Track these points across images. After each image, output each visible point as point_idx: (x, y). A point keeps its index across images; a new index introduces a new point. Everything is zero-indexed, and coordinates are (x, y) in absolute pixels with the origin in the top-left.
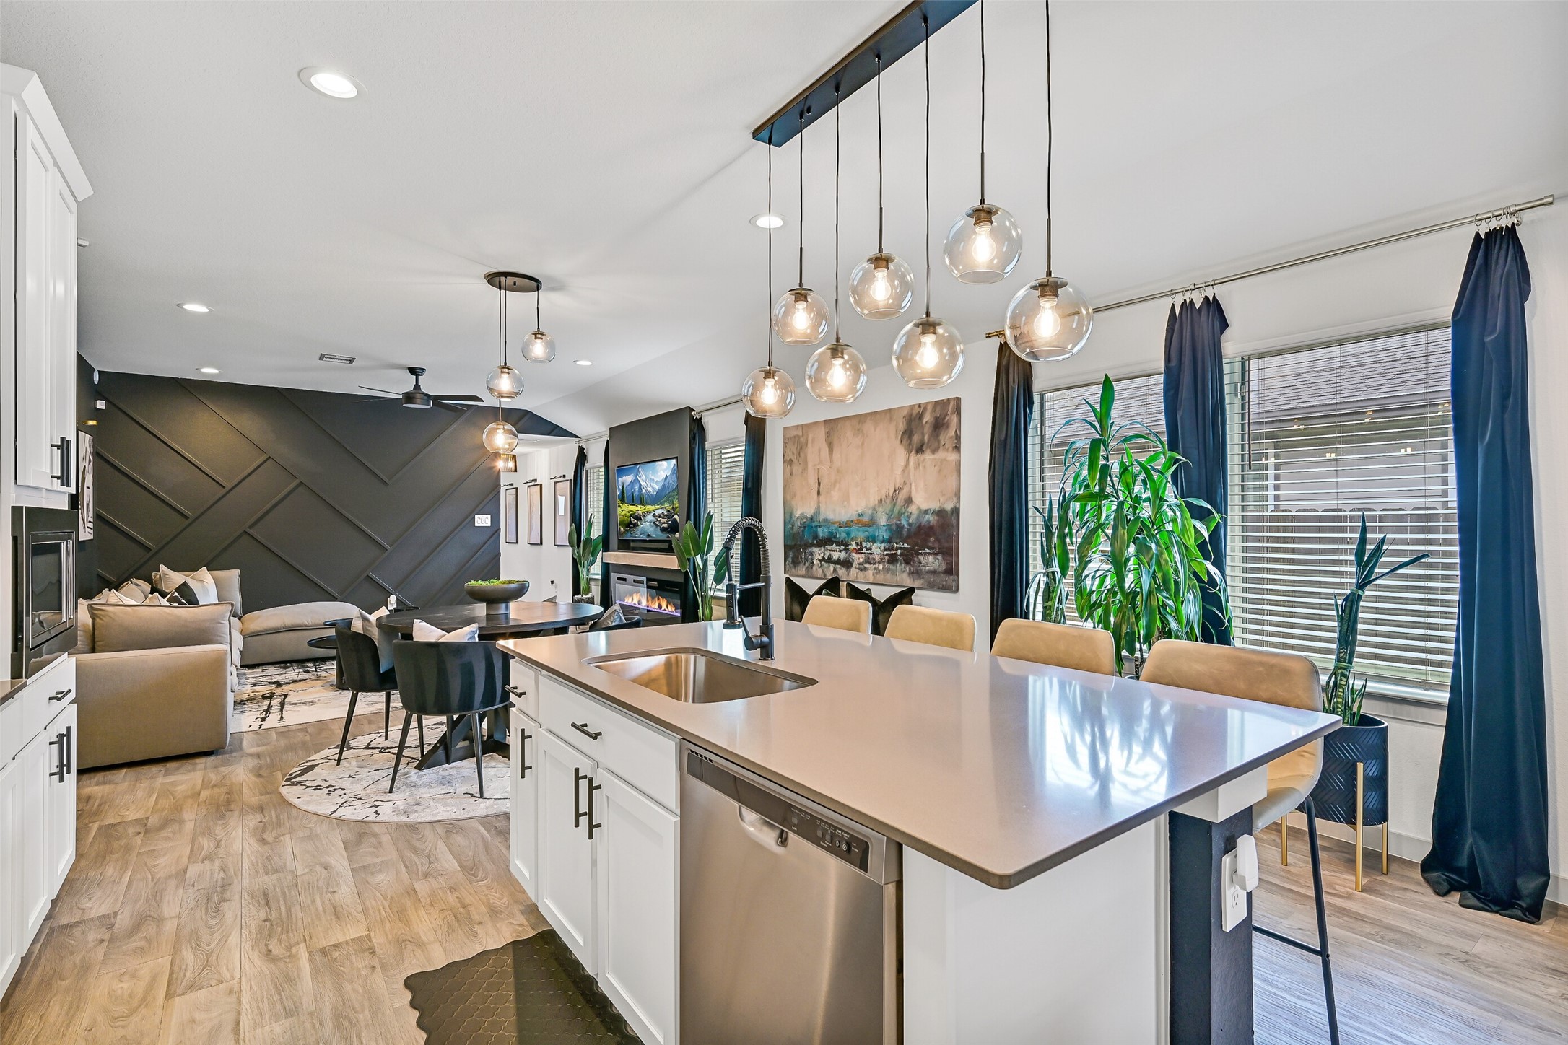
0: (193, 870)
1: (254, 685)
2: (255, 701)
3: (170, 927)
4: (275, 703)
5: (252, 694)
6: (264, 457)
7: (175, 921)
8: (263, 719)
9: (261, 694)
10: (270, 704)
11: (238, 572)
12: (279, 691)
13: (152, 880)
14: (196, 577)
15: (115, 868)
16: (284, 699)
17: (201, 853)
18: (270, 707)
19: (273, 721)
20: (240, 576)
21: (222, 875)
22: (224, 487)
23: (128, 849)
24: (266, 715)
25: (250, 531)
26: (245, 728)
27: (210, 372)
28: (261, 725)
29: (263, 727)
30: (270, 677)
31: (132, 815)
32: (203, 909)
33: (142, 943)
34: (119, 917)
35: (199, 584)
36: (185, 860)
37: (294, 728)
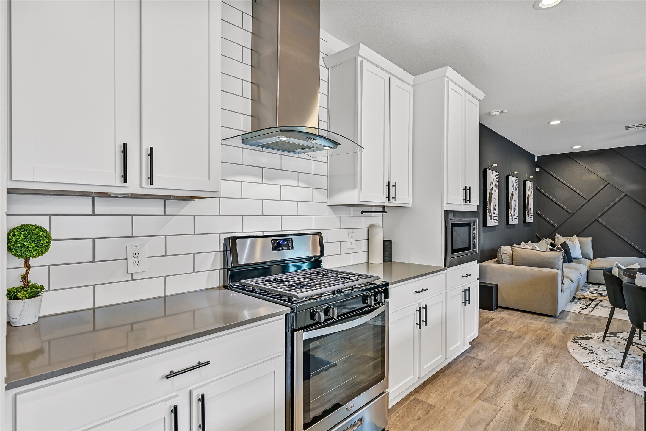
0: (515, 359)
1: (590, 293)
2: (585, 300)
3: (495, 374)
4: (594, 303)
5: (586, 297)
6: (606, 183)
7: (497, 374)
8: (583, 309)
9: (590, 297)
10: (591, 303)
11: (591, 238)
12: (599, 298)
13: (501, 355)
14: (571, 240)
15: (494, 345)
16: (600, 303)
17: (522, 354)
18: (590, 304)
19: (587, 311)
20: (593, 241)
21: (522, 366)
22: (586, 199)
23: (502, 341)
24: (586, 307)
25: (599, 220)
26: (573, 310)
27: (577, 148)
28: (580, 311)
29: (581, 312)
30: (599, 291)
31: (511, 329)
32: (508, 374)
33: (483, 375)
34: (484, 362)
35: (571, 243)
36: (515, 353)
37: (595, 317)
